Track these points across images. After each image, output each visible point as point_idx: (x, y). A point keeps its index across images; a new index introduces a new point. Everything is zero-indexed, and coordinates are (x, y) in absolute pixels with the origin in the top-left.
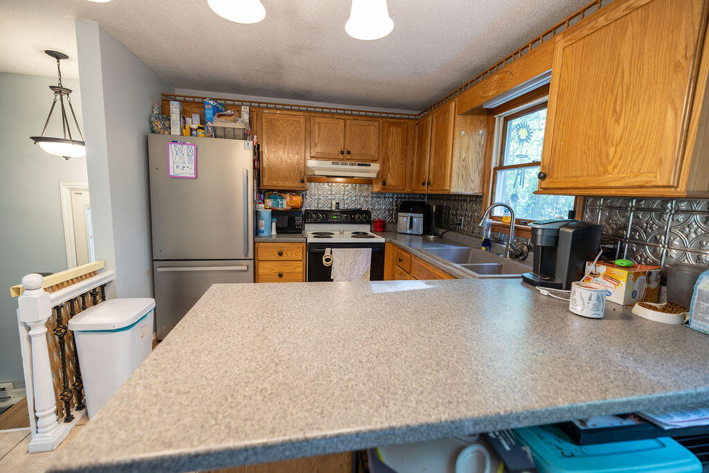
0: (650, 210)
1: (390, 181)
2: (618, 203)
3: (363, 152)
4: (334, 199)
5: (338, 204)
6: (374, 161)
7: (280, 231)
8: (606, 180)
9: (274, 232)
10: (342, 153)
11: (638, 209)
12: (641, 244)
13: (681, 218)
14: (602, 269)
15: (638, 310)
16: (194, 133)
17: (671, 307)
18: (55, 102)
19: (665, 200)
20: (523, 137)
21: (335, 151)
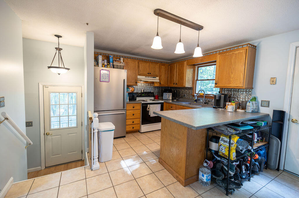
0: (236, 91)
1: (162, 83)
2: (230, 90)
3: (154, 73)
4: (142, 89)
5: (144, 90)
6: (157, 76)
7: (130, 100)
8: (231, 85)
9: (128, 101)
10: (148, 74)
11: (234, 91)
12: (235, 98)
13: (242, 92)
14: (230, 103)
15: (238, 110)
16: (106, 66)
17: (243, 109)
18: (56, 53)
19: (239, 89)
20: (201, 72)
21: (146, 73)
